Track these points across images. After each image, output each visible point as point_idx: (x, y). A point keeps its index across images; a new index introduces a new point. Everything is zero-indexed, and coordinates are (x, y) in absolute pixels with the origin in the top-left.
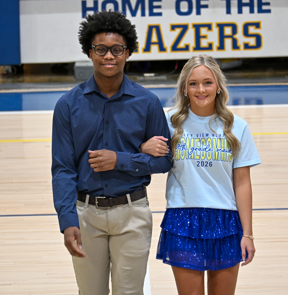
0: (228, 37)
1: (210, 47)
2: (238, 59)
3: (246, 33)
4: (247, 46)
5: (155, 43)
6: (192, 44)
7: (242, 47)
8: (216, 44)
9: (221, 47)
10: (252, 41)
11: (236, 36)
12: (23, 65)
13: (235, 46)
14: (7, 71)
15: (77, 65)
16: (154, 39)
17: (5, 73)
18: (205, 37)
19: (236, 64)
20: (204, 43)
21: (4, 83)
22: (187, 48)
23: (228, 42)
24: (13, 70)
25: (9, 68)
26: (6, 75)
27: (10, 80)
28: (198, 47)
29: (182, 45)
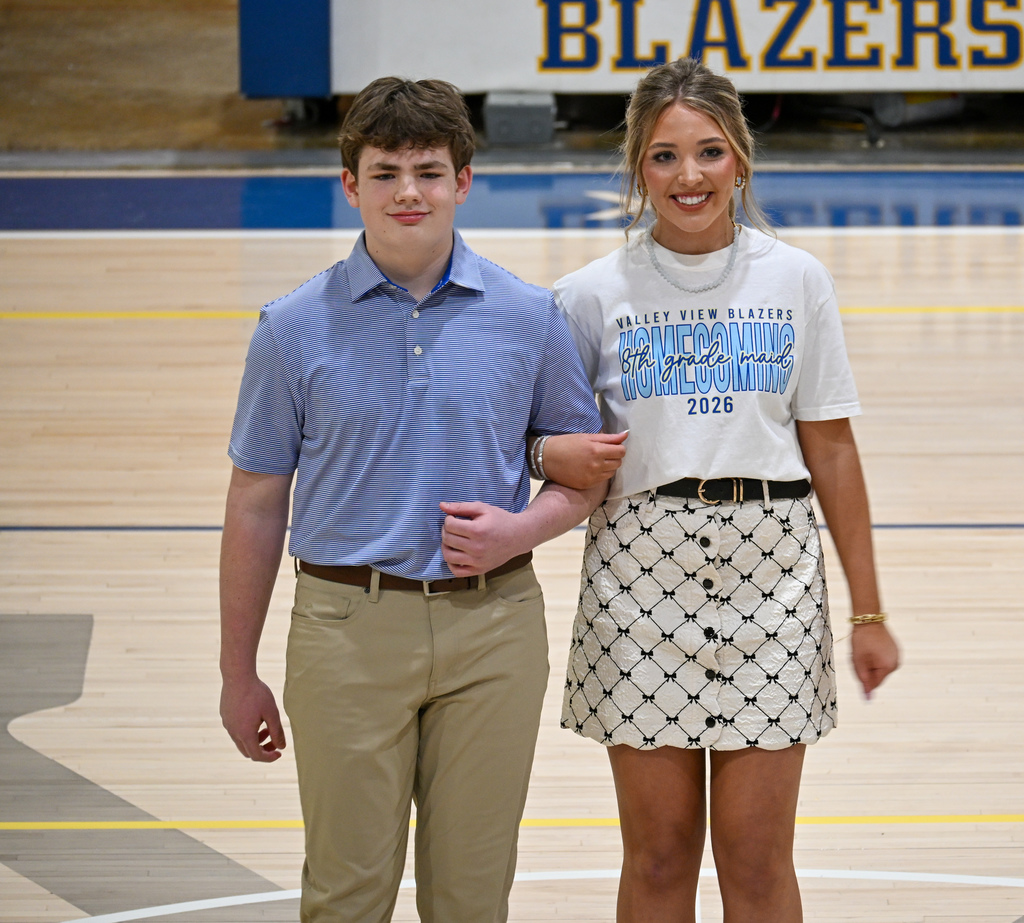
0: (926, 30)
1: (873, 59)
2: (953, 95)
3: (978, 22)
4: (979, 58)
5: (715, 44)
6: (823, 49)
7: (965, 59)
8: (891, 49)
9: (906, 59)
10: (995, 45)
11: (949, 29)
12: (337, 98)
13: (946, 58)
14: (293, 115)
15: (492, 100)
16: (715, 30)
17: (285, 118)
18: (859, 29)
19: (947, 107)
20: (857, 46)
21: (282, 147)
22: (806, 61)
23: (926, 46)
24: (308, 111)
25: (297, 106)
26: (288, 126)
27: (299, 141)
28: (839, 59)
29: (792, 50)
